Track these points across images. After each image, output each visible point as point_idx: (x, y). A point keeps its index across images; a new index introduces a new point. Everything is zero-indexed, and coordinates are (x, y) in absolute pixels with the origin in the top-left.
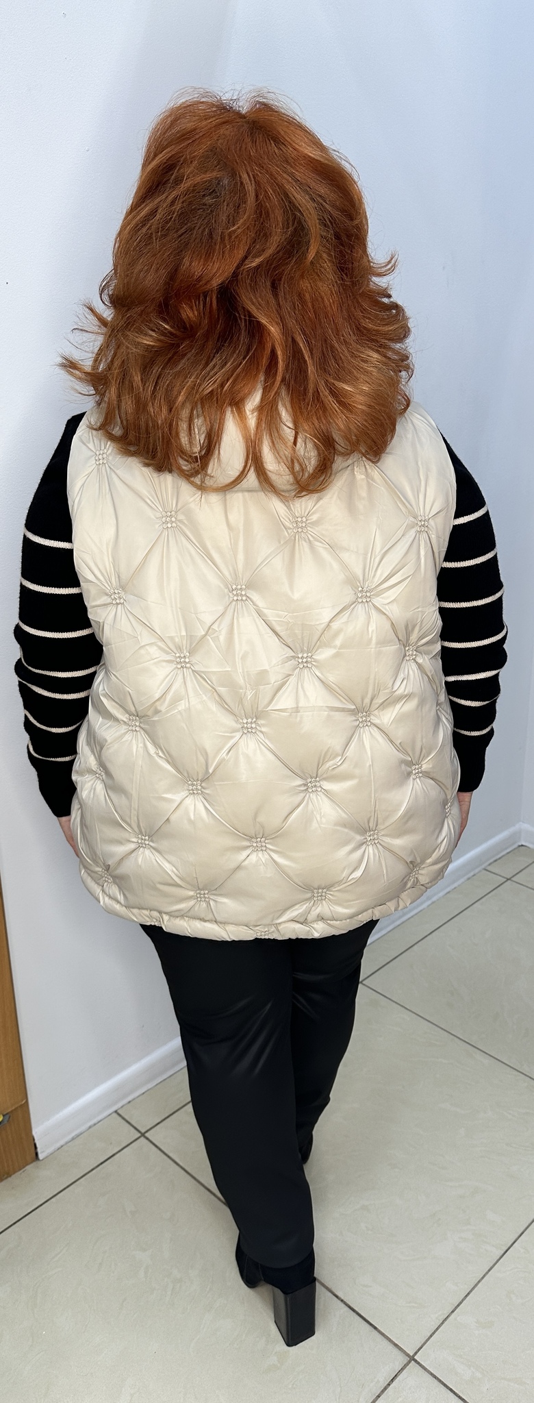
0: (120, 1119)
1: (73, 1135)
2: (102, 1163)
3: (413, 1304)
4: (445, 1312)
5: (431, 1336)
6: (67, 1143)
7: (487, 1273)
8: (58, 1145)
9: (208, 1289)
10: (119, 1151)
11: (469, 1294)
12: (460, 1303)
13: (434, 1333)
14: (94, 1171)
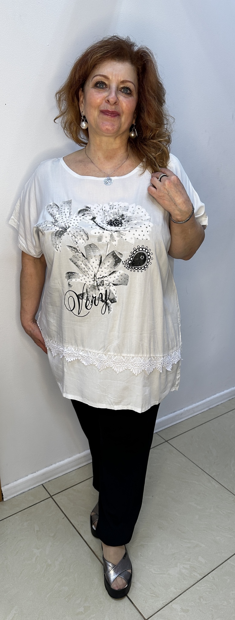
0: (43, 488)
1: (21, 492)
2: (30, 507)
3: (153, 595)
4: (167, 601)
5: (158, 612)
6: (17, 495)
7: (192, 586)
8: (13, 496)
9: (62, 570)
10: (39, 502)
11: (181, 594)
12: (176, 598)
13: (159, 610)
14: (25, 510)
